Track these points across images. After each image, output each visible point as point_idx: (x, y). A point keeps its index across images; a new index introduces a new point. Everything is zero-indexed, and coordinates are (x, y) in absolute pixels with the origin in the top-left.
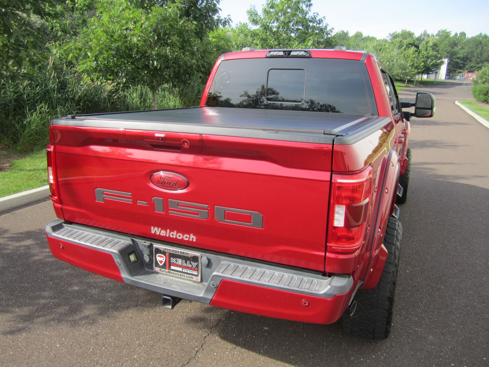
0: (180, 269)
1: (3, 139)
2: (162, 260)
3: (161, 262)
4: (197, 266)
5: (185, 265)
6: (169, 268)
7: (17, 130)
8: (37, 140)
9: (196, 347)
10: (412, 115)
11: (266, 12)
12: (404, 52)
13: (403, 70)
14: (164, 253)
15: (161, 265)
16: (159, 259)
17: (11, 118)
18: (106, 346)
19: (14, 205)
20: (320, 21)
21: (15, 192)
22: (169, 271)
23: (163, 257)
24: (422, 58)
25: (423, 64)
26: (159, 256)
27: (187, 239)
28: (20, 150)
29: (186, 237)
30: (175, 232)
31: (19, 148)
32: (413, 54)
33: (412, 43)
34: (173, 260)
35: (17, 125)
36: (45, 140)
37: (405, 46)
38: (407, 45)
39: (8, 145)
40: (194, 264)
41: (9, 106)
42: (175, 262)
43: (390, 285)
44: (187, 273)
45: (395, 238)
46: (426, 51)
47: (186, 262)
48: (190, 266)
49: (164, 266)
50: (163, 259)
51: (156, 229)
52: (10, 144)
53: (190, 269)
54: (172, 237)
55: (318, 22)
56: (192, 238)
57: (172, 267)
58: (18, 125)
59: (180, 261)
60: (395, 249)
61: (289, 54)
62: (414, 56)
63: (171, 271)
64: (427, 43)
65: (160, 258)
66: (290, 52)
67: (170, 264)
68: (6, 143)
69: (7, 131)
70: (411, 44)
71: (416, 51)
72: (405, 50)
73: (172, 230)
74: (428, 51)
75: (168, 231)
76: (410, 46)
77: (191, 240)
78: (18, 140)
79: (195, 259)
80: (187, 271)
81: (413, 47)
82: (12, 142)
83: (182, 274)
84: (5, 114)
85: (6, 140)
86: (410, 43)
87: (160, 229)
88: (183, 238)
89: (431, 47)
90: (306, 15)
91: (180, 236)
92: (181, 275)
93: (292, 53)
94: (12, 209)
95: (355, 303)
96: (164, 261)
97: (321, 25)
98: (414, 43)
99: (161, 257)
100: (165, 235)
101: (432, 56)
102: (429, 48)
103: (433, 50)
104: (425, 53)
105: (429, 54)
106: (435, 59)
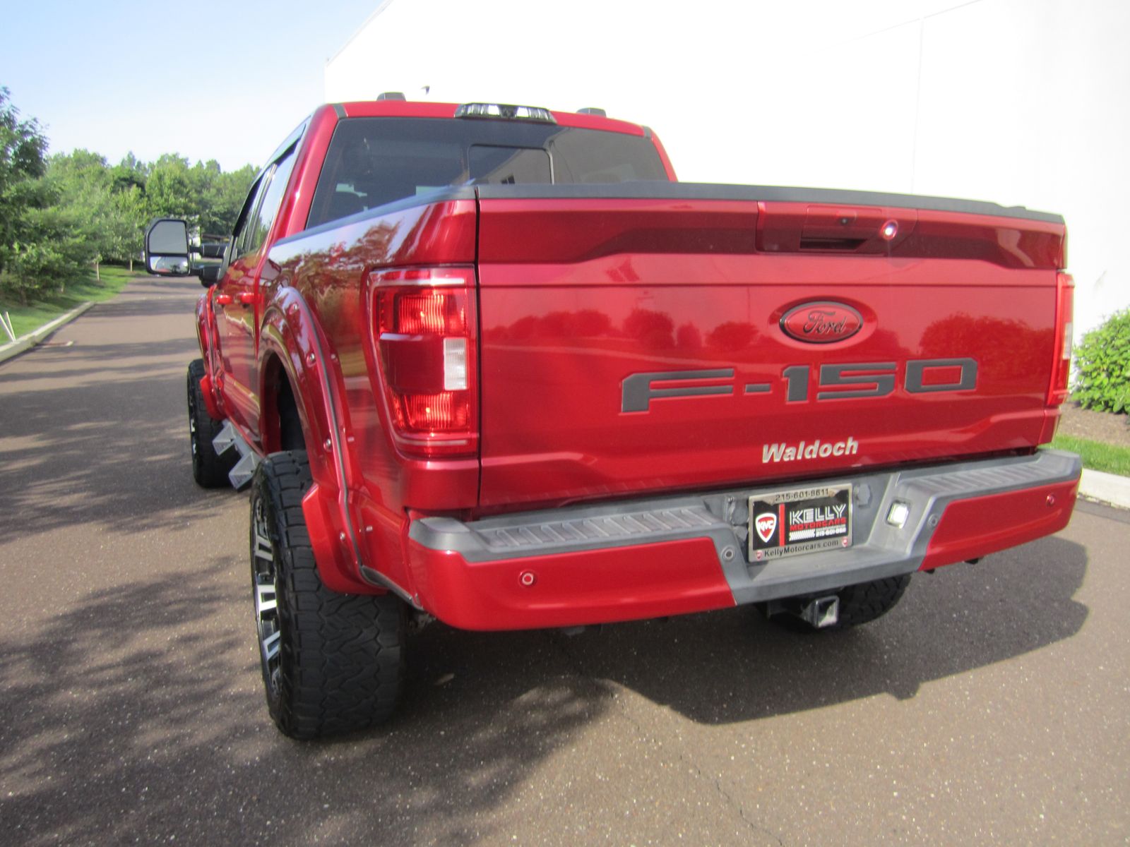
0: (809, 533)
2: (770, 528)
3: (766, 533)
4: (846, 513)
5: (820, 518)
6: (787, 542)
13: (124, 237)
14: (774, 509)
15: (766, 540)
16: (760, 527)
22: (787, 547)
23: (771, 519)
24: (158, 210)
26: (760, 521)
27: (841, 453)
29: (840, 448)
30: (817, 443)
32: (138, 202)
33: (128, 177)
34: (795, 517)
37: (112, 184)
38: (116, 182)
40: (839, 510)
42: (799, 521)
44: (826, 537)
46: (162, 195)
47: (823, 512)
48: (831, 517)
49: (774, 542)
50: (772, 524)
51: (774, 449)
53: (831, 525)
54: (808, 457)
56: (852, 446)
57: (794, 536)
59: (809, 515)
62: (141, 206)
63: (791, 546)
64: (160, 178)
65: (763, 523)
67: (788, 528)
70: (125, 180)
71: (141, 196)
72: (114, 191)
73: (810, 442)
74: (165, 196)
75: (802, 445)
76: (123, 183)
77: (847, 453)
79: (842, 497)
80: (825, 531)
81: (134, 186)
83: (813, 543)
86: (122, 176)
87: (783, 446)
88: (832, 453)
89: (171, 187)
91: (825, 450)
92: (812, 547)
96: (773, 528)
98: (132, 178)
99: (766, 519)
100: (792, 458)
101: (177, 206)
102: (166, 190)
103: (177, 192)
104: (161, 201)
105: (170, 203)
106: (186, 213)
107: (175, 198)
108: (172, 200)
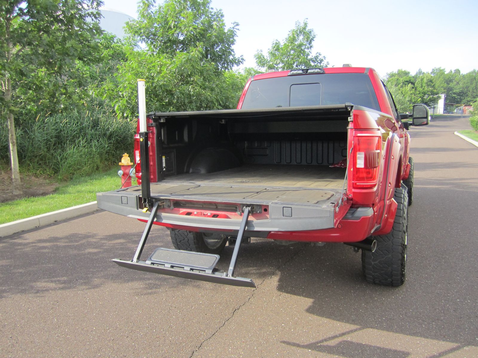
1: (46, 170)
7: (58, 162)
8: (75, 171)
9: (248, 296)
10: (411, 124)
11: (273, 54)
12: (401, 89)
13: (402, 105)
17: (52, 151)
18: (176, 297)
19: (69, 216)
20: (321, 61)
21: (66, 207)
24: (419, 94)
25: (420, 99)
28: (60, 178)
31: (59, 177)
32: (411, 91)
35: (58, 157)
36: (82, 170)
37: (402, 84)
38: (403, 83)
39: (50, 175)
41: (50, 141)
43: (401, 233)
45: (403, 199)
46: (422, 87)
52: (51, 174)
55: (319, 61)
58: (60, 157)
60: (403, 207)
61: (307, 72)
62: (411, 92)
64: (422, 80)
66: (308, 70)
68: (48, 173)
69: (49, 163)
70: (407, 81)
71: (413, 88)
72: (402, 87)
74: (423, 87)
76: (406, 83)
78: (59, 171)
81: (410, 84)
82: (54, 172)
84: (47, 148)
85: (48, 170)
86: (406, 80)
89: (426, 83)
90: (307, 57)
93: (309, 71)
94: (68, 219)
95: (375, 242)
97: (322, 64)
98: (410, 80)
101: (428, 92)
102: (424, 85)
103: (428, 86)
104: (421, 89)
105: (425, 90)
106: (432, 94)
107: (428, 88)
108: (426, 89)
